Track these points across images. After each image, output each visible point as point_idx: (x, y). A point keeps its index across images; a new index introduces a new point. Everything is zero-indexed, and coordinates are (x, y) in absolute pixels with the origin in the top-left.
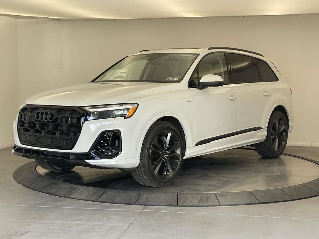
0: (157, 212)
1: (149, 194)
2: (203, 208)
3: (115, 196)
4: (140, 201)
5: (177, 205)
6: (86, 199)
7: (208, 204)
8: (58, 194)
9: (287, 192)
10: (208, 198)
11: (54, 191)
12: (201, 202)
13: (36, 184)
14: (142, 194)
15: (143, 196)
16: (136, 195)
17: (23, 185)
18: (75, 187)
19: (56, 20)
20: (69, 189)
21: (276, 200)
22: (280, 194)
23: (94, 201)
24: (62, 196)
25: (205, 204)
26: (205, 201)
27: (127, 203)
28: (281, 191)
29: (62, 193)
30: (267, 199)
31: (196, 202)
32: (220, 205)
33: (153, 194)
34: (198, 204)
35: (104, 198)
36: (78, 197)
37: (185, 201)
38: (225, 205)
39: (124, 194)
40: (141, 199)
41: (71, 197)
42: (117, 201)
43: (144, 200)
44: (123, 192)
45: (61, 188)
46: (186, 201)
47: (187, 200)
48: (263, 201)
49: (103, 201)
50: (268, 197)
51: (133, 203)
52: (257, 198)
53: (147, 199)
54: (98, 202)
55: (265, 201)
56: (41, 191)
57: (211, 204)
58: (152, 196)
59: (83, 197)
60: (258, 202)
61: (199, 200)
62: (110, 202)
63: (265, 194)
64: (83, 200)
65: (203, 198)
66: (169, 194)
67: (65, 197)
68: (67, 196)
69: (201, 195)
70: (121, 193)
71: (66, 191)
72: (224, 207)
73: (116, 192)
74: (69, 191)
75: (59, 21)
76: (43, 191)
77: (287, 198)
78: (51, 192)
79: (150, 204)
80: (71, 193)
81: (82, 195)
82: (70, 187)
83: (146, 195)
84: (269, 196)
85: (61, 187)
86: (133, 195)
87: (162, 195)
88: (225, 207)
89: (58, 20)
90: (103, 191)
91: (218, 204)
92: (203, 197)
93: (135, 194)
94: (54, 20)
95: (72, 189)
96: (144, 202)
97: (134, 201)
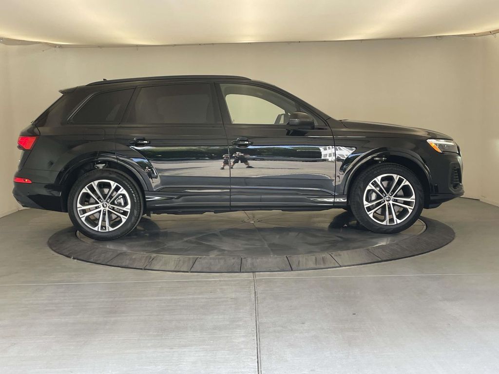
0: (274, 279)
1: (253, 258)
2: (323, 271)
3: (211, 264)
4: (246, 268)
5: (293, 270)
6: (175, 270)
7: (327, 266)
8: (134, 267)
9: (404, 247)
11: (127, 264)
13: (96, 256)
14: (244, 259)
15: (247, 261)
16: (237, 261)
17: (78, 259)
18: (155, 257)
19: (57, 47)
20: (146, 259)
21: (397, 256)
22: (399, 250)
23: (188, 272)
24: (141, 269)
25: (322, 266)
26: (322, 263)
27: (230, 271)
29: (140, 265)
32: (340, 266)
33: (257, 259)
35: (197, 267)
36: (163, 268)
38: (345, 266)
39: (222, 262)
40: (246, 266)
41: (154, 269)
42: (216, 269)
43: (250, 266)
45: (135, 259)
46: (300, 264)
47: (300, 262)
48: (385, 259)
49: (198, 271)
50: (389, 254)
51: (238, 271)
52: (377, 255)
53: (252, 264)
54: (192, 272)
55: (388, 259)
56: (108, 264)
57: (330, 266)
58: (258, 261)
59: (171, 266)
60: (380, 260)
61: (314, 263)
62: (207, 271)
63: (384, 250)
64: (171, 271)
65: (318, 260)
67: (145, 269)
71: (143, 261)
72: (344, 268)
73: (212, 259)
74: (147, 261)
75: (63, 48)
76: (112, 264)
77: (407, 253)
79: (258, 270)
80: (151, 263)
81: (167, 265)
82: (147, 257)
83: (249, 260)
84: (389, 252)
85: (134, 257)
86: (233, 261)
87: (270, 259)
89: (60, 46)
90: (193, 258)
92: (318, 258)
94: (55, 46)
95: (151, 259)
96: (251, 269)
97: (237, 268)
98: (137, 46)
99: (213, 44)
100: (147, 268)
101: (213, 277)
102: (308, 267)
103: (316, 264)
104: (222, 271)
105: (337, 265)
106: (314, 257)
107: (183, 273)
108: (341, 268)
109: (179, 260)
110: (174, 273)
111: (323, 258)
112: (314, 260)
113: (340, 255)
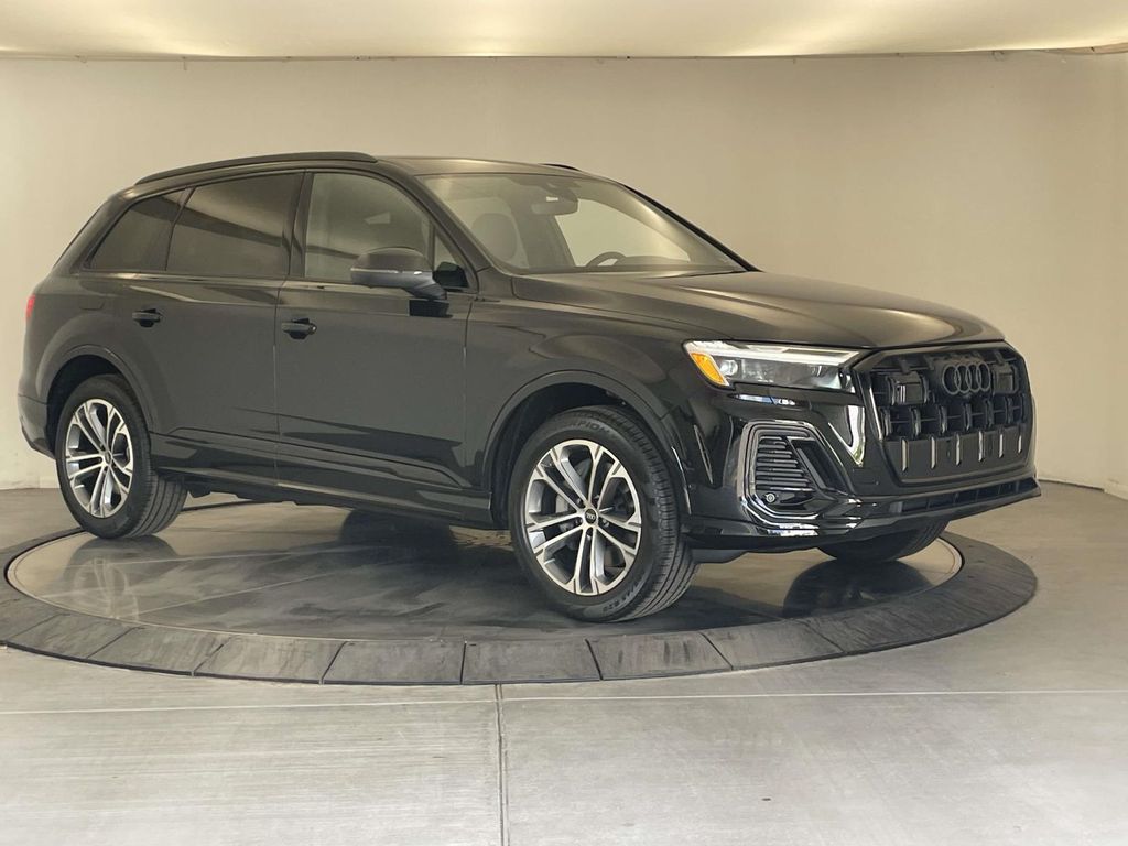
0: (553, 702)
1: (495, 647)
3: (380, 660)
4: (476, 671)
5: (602, 678)
6: (281, 677)
7: (696, 666)
8: (168, 668)
11: (147, 658)
12: (670, 660)
14: (470, 649)
15: (479, 654)
16: (452, 652)
17: (11, 645)
18: (225, 639)
20: (200, 646)
22: (890, 625)
23: (316, 682)
24: (188, 674)
25: (682, 667)
26: (683, 659)
27: (433, 679)
29: (181, 661)
30: (857, 640)
31: (654, 662)
32: (732, 668)
33: (508, 646)
34: (664, 668)
36: (245, 671)
37: (620, 661)
38: (746, 668)
39: (411, 654)
41: (220, 673)
42: (395, 675)
43: (488, 667)
44: (406, 645)
46: (624, 661)
47: (624, 658)
48: (851, 649)
49: (346, 678)
50: (862, 636)
51: (454, 680)
52: (829, 638)
53: (494, 661)
54: (327, 683)
55: (859, 648)
56: (93, 658)
57: (706, 668)
58: (509, 651)
59: (271, 667)
60: (838, 651)
61: (662, 657)
62: (371, 680)
64: (272, 680)
65: (672, 650)
67: (198, 675)
68: (206, 672)
69: (663, 642)
71: (192, 652)
72: (741, 672)
73: (381, 646)
74: (204, 652)
76: (106, 660)
77: (911, 633)
78: (137, 660)
79: (509, 678)
80: (214, 659)
81: (260, 663)
82: (203, 640)
83: (486, 651)
84: (860, 630)
86: (440, 652)
87: (542, 649)
88: (748, 671)
90: (332, 645)
92: (671, 645)
93: (446, 649)
95: (215, 648)
96: (490, 675)
97: (452, 670)
98: (185, 58)
99: (393, 58)
100: (204, 670)
101: (387, 698)
102: (645, 671)
103: (667, 661)
104: (411, 680)
105: (723, 664)
106: (660, 644)
107: (303, 686)
108: (734, 673)
109: (292, 648)
110: (280, 685)
111: (685, 645)
112: (661, 651)
113: (730, 638)
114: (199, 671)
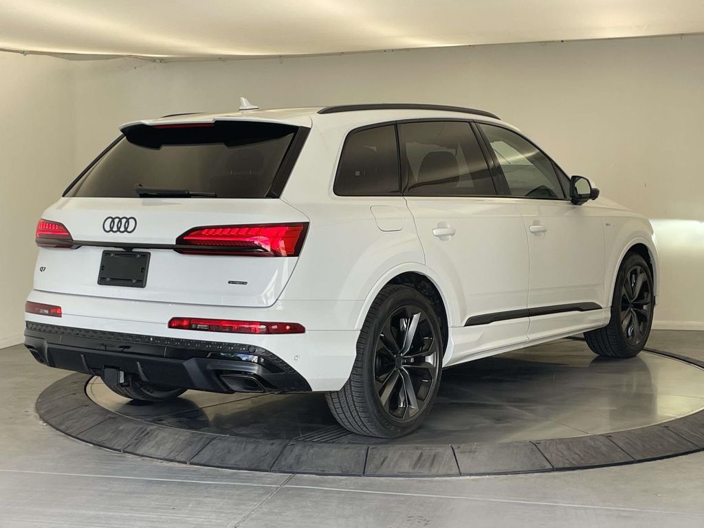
0: (313, 490)
1: (305, 447)
2: (420, 481)
3: (229, 452)
4: (283, 463)
5: (364, 474)
6: (167, 458)
7: (434, 471)
8: (111, 446)
9: (621, 444)
10: (435, 456)
11: (104, 439)
12: (419, 465)
13: (74, 421)
14: (288, 447)
15: (292, 451)
16: (275, 450)
17: (48, 423)
18: (151, 430)
20: (137, 432)
21: (592, 462)
22: (604, 449)
23: (185, 463)
24: (119, 450)
26: (428, 465)
27: (253, 467)
28: (607, 441)
29: (120, 442)
30: (570, 460)
31: (406, 466)
32: (461, 474)
33: (313, 447)
34: (411, 471)
35: (205, 455)
36: (151, 452)
37: (382, 464)
38: (470, 475)
40: (286, 459)
41: (137, 452)
42: (232, 462)
43: (292, 461)
44: (251, 442)
45: (121, 431)
46: (384, 463)
47: (387, 460)
48: (561, 465)
49: (203, 462)
50: (575, 456)
51: (267, 468)
52: (548, 457)
54: (191, 464)
55: (567, 466)
57: (441, 473)
60: (549, 466)
61: (414, 463)
62: (216, 465)
63: (569, 449)
64: (161, 459)
65: (423, 458)
66: (347, 448)
67: (125, 452)
68: (130, 450)
69: (420, 451)
70: (243, 445)
71: (129, 437)
72: (468, 477)
73: (234, 442)
74: (135, 437)
76: (84, 438)
77: (619, 457)
78: (100, 439)
79: (302, 469)
80: (139, 442)
81: (161, 447)
82: (141, 429)
83: (297, 449)
84: (578, 452)
85: (121, 428)
86: (269, 448)
87: (334, 450)
88: (473, 477)
89: (161, 60)
90: (208, 437)
91: (455, 470)
92: (424, 454)
93: (274, 446)
95: (143, 435)
96: (291, 467)
97: (268, 462)
99: (407, 50)
102: (397, 472)
103: (415, 467)
104: (241, 466)
107: (177, 465)
108: (461, 478)
112: (415, 458)
113: (471, 451)
114: (126, 450)
